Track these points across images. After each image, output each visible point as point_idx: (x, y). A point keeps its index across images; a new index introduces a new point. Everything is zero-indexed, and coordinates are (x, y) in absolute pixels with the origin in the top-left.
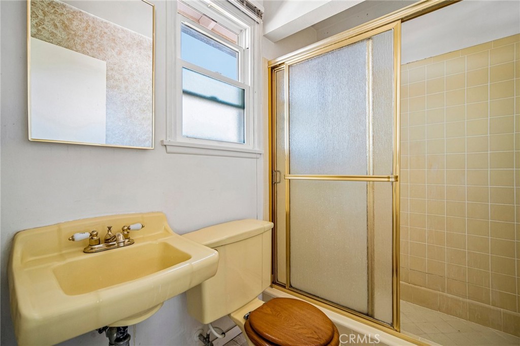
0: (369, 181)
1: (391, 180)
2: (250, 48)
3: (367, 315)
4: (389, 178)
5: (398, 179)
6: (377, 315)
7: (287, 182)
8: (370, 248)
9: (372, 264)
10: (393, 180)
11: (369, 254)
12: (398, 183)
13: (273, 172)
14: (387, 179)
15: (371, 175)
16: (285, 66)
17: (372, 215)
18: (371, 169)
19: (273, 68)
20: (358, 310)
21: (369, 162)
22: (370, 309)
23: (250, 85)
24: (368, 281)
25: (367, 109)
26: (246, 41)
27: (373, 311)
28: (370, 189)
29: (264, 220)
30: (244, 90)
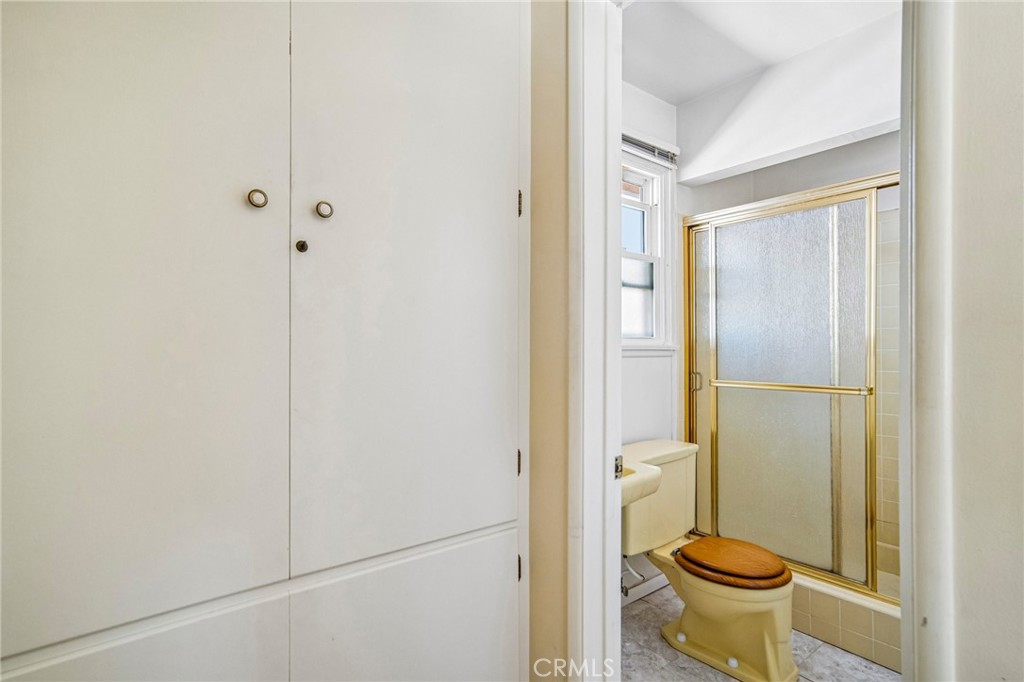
0: (834, 395)
1: (862, 393)
2: (659, 206)
3: (832, 572)
4: (860, 390)
5: (874, 392)
6: (845, 571)
7: (713, 390)
8: (835, 481)
9: (838, 505)
10: (866, 393)
11: (834, 492)
12: (873, 397)
13: (691, 373)
14: (858, 392)
15: (837, 386)
16: (709, 225)
17: (837, 437)
18: (837, 376)
19: (690, 227)
20: (819, 566)
21: (834, 368)
22: (836, 564)
23: (659, 256)
24: (833, 526)
25: (831, 299)
26: (655, 193)
27: (839, 566)
28: (835, 404)
29: (679, 440)
30: (652, 264)
